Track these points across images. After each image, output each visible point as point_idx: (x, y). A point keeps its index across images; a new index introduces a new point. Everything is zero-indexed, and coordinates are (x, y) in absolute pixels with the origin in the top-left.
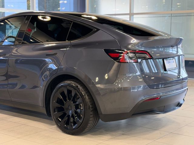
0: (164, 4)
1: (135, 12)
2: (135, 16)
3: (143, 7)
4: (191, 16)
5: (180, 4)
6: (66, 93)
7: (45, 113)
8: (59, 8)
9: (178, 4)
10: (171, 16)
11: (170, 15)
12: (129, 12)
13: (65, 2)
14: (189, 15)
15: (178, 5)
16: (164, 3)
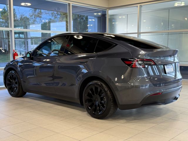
1: (141, 32)
2: (141, 34)
3: (147, 28)
4: (183, 34)
6: (94, 89)
7: (79, 103)
9: (173, 25)
11: (167, 33)
12: (137, 32)
13: (92, 25)
16: (162, 25)
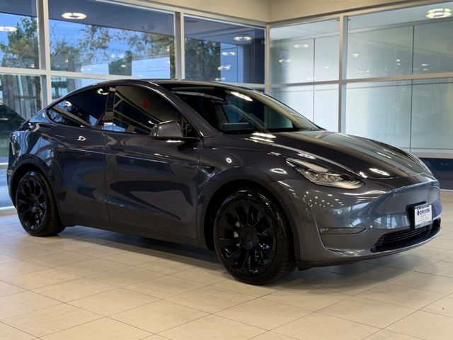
0: (398, 66)
1: (348, 78)
2: (349, 85)
3: (360, 72)
4: (447, 83)
5: (427, 65)
8: (219, 66)
9: (424, 65)
10: (412, 84)
11: (410, 82)
12: (337, 79)
14: (444, 82)
15: (424, 67)
16: (399, 64)
